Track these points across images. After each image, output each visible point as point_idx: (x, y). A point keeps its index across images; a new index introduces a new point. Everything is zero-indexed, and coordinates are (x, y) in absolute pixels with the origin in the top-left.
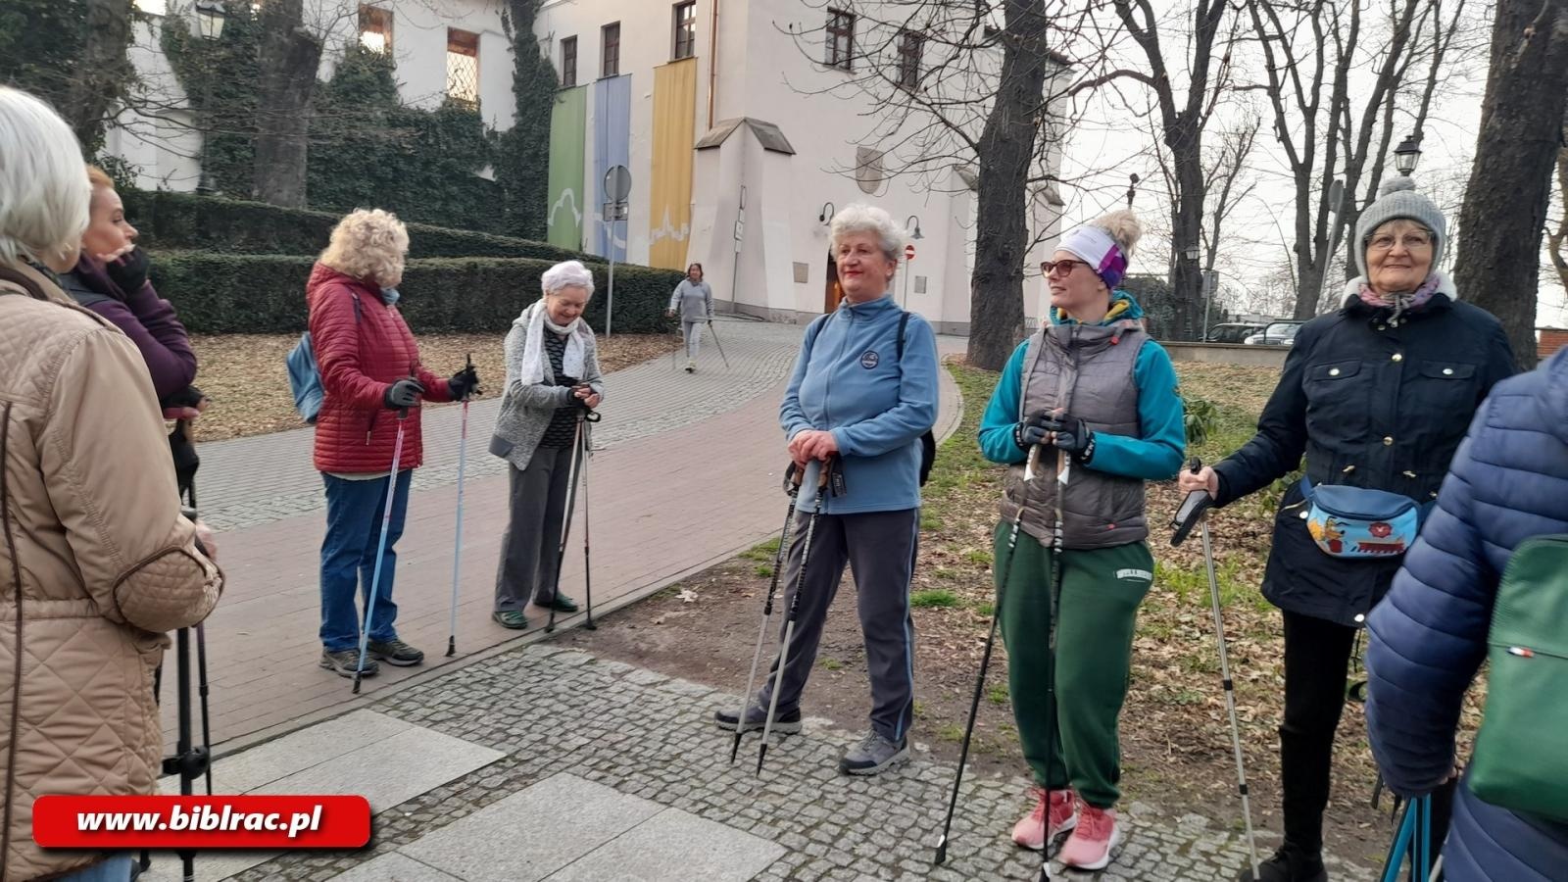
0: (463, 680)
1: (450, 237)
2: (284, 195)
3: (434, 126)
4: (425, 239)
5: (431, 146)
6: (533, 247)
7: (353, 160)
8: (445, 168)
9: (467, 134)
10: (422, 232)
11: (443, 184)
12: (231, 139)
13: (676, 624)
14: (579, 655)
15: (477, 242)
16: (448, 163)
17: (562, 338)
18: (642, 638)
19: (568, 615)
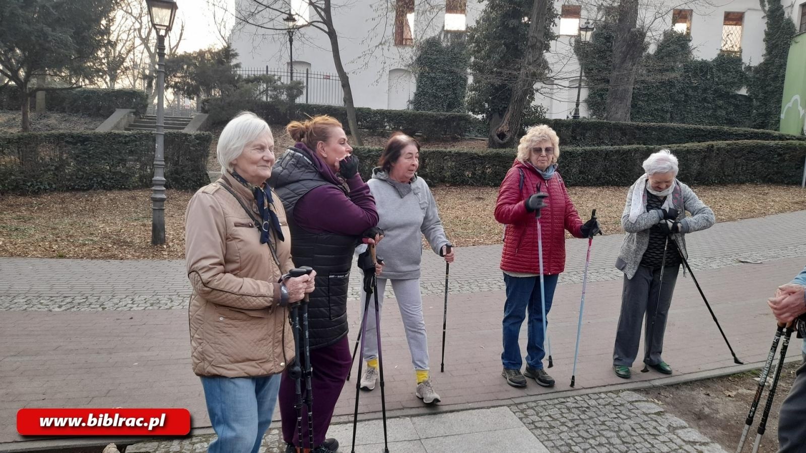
0: (569, 404)
1: (702, 130)
2: (618, 116)
3: (712, 68)
4: (688, 132)
5: (709, 79)
6: (756, 133)
7: (663, 92)
8: (716, 91)
9: (732, 70)
10: (687, 129)
11: (714, 100)
12: (602, 90)
13: (742, 399)
14: (653, 405)
15: (719, 132)
16: (718, 88)
17: (662, 199)
18: (710, 404)
19: (664, 376)
